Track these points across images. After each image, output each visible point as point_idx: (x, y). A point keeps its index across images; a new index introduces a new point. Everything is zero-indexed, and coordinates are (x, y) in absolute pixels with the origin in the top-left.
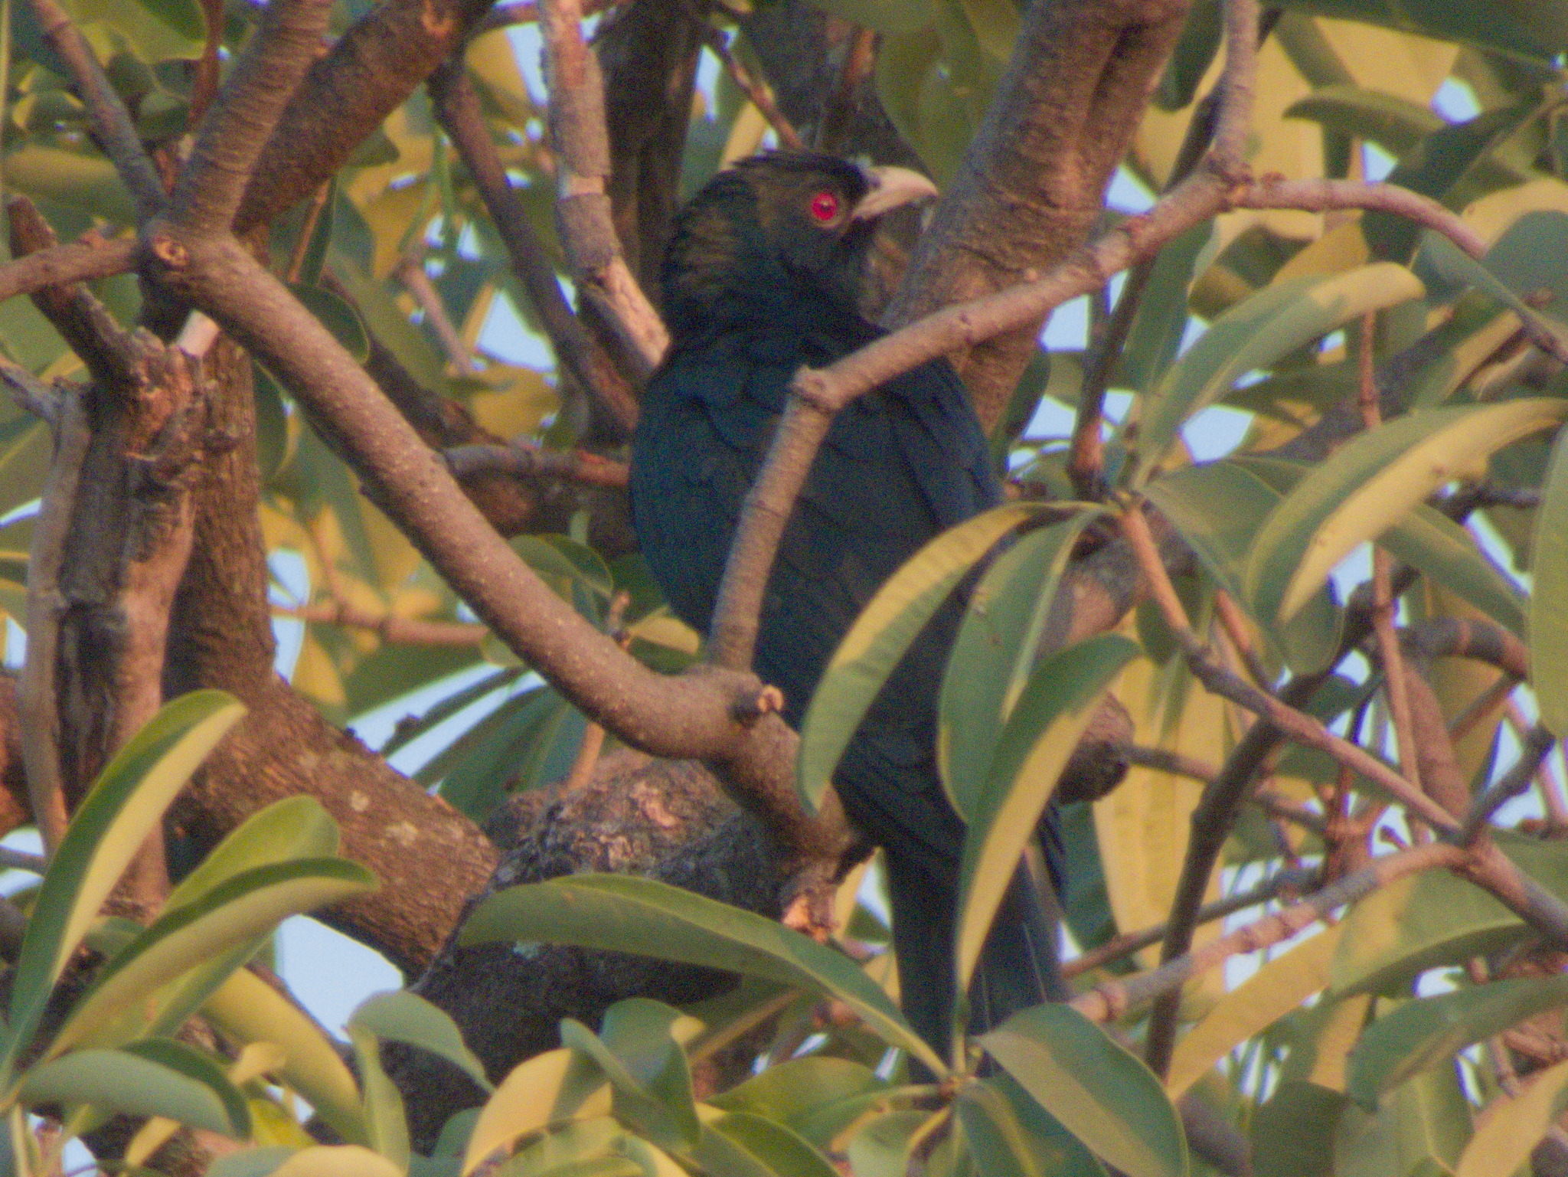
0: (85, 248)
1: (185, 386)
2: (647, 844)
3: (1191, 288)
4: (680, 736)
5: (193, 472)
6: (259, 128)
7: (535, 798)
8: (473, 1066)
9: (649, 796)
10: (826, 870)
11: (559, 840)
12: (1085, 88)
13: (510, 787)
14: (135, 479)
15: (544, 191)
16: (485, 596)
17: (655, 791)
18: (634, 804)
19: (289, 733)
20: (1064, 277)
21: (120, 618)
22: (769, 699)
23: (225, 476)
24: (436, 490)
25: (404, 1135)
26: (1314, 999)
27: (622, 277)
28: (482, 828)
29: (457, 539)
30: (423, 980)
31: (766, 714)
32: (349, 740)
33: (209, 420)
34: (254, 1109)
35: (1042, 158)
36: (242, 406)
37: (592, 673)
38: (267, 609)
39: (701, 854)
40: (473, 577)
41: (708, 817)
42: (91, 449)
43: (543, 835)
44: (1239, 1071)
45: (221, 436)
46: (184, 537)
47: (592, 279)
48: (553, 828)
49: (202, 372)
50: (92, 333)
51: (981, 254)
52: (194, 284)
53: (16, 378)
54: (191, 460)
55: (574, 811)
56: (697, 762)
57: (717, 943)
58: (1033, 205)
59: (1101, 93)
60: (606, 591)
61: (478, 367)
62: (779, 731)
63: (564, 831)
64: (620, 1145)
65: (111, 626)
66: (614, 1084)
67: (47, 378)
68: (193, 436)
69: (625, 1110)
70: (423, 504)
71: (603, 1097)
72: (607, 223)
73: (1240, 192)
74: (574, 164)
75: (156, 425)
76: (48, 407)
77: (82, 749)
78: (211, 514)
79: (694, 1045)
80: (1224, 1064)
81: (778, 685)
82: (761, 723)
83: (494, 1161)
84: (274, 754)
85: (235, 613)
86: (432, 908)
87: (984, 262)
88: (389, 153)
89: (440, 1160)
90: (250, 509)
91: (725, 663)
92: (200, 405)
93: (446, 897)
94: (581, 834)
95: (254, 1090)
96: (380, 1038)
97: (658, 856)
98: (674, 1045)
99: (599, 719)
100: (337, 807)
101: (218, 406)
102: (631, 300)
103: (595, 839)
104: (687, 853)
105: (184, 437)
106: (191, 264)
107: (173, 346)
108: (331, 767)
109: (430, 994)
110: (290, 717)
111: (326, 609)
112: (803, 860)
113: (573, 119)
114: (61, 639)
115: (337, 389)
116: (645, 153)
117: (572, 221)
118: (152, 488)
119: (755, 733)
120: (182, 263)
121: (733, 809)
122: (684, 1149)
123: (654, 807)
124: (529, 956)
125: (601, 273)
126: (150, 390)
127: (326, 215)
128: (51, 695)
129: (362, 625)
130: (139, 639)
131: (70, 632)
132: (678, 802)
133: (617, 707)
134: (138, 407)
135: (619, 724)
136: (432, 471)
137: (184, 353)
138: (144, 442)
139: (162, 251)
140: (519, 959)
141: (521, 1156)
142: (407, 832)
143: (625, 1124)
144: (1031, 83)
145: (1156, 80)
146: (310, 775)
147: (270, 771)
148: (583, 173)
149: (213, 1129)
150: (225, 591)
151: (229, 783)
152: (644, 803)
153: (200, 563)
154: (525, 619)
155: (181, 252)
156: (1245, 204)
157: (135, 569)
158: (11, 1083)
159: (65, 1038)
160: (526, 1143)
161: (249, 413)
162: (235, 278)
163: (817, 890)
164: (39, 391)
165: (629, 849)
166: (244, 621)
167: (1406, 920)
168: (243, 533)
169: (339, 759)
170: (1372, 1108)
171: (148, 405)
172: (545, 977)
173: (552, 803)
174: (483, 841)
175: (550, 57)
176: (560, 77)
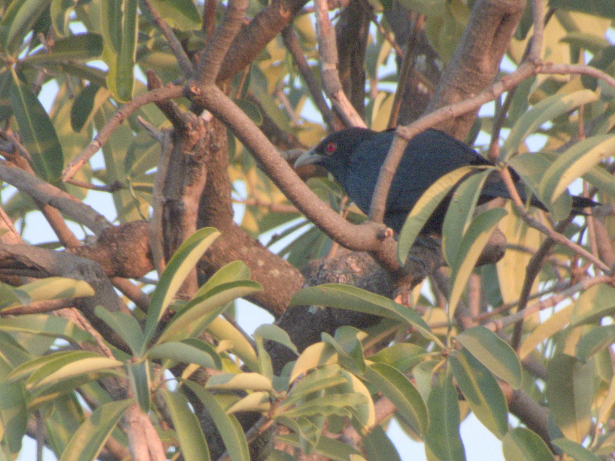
0: (168, 89)
1: (204, 130)
2: (352, 276)
3: (529, 97)
4: (360, 244)
5: (206, 158)
6: (223, 50)
7: (317, 262)
8: (294, 348)
9: (352, 261)
10: (407, 286)
11: (323, 276)
12: (491, 34)
13: (308, 258)
14: (187, 160)
15: (318, 68)
16: (297, 199)
17: (354, 260)
18: (347, 264)
19: (238, 241)
20: (483, 96)
21: (182, 205)
22: (389, 232)
23: (217, 159)
24: (281, 166)
25: (271, 369)
26: (567, 326)
27: (342, 95)
28: (300, 271)
29: (288, 181)
30: (280, 320)
31: (388, 237)
32: (257, 243)
33: (211, 141)
34: (223, 361)
35: (478, 57)
36: (223, 136)
37: (332, 224)
38: (232, 200)
39: (369, 280)
40: (293, 193)
41: (371, 268)
42: (173, 151)
43: (318, 275)
44: (545, 348)
45: (215, 147)
46: (203, 179)
47: (333, 97)
48: (321, 272)
49: (209, 125)
50: (173, 113)
51: (458, 88)
52: (203, 100)
53: (148, 127)
54: (205, 154)
55: (328, 266)
56: (365, 253)
57: (371, 306)
58: (475, 72)
59: (496, 36)
60: (340, 196)
61: (300, 123)
62: (392, 242)
63: (324, 273)
64: (340, 372)
65: (180, 207)
66: (338, 353)
67: (160, 128)
68: (206, 147)
69: (342, 361)
70: (277, 170)
71: (335, 357)
72: (337, 78)
73: (539, 69)
74: (326, 60)
75: (194, 143)
76: (160, 137)
77: (171, 246)
78: (213, 170)
79: (365, 341)
80: (539, 347)
81: (391, 227)
82: (386, 240)
83: (300, 378)
84: (233, 247)
85: (221, 202)
86: (284, 297)
87: (459, 91)
88: (268, 56)
89: (282, 378)
90: (226, 169)
91: (374, 220)
92: (208, 136)
93: (289, 293)
94: (330, 274)
95: (223, 355)
96: (264, 340)
97: (355, 281)
98: (358, 341)
99: (334, 239)
100: (253, 265)
101: (215, 137)
102: (345, 103)
103: (335, 276)
104: (364, 280)
105: (203, 147)
106: (202, 94)
107: (200, 117)
108: (252, 252)
109: (281, 326)
110: (238, 235)
111: (252, 201)
112: (400, 283)
113: (326, 45)
114: (164, 211)
115: (249, 134)
116: (353, 54)
117: (326, 79)
118: (193, 163)
119: (384, 243)
120: (199, 93)
121: (378, 267)
122: (361, 374)
123: (354, 265)
124: (314, 313)
125: (336, 95)
126: (192, 131)
127: (249, 76)
128: (160, 229)
129: (264, 206)
130: (189, 211)
131: (167, 209)
132: (361, 263)
133: (340, 235)
134: (189, 137)
135: (341, 240)
136: (280, 160)
137: (203, 120)
138: (190, 148)
139: (193, 90)
140: (310, 314)
141: (309, 376)
142: (276, 272)
143: (342, 366)
144: (474, 33)
145: (514, 32)
146: (245, 254)
147: (232, 253)
148: (330, 63)
149: (211, 367)
150: (217, 195)
151: (219, 257)
152: (350, 264)
153: (209, 187)
154: (310, 207)
155: (199, 90)
156: (541, 72)
157: (187, 189)
158: (145, 352)
159: (162, 338)
160: (310, 372)
161: (225, 138)
162: (216, 98)
163: (404, 293)
164: (157, 132)
165: (345, 279)
166: (224, 205)
167: (596, 302)
168: (223, 177)
169: (254, 249)
170: (584, 362)
171: (192, 137)
172: (319, 320)
173: (321, 263)
174: (300, 275)
175: (319, 24)
176: (322, 32)
